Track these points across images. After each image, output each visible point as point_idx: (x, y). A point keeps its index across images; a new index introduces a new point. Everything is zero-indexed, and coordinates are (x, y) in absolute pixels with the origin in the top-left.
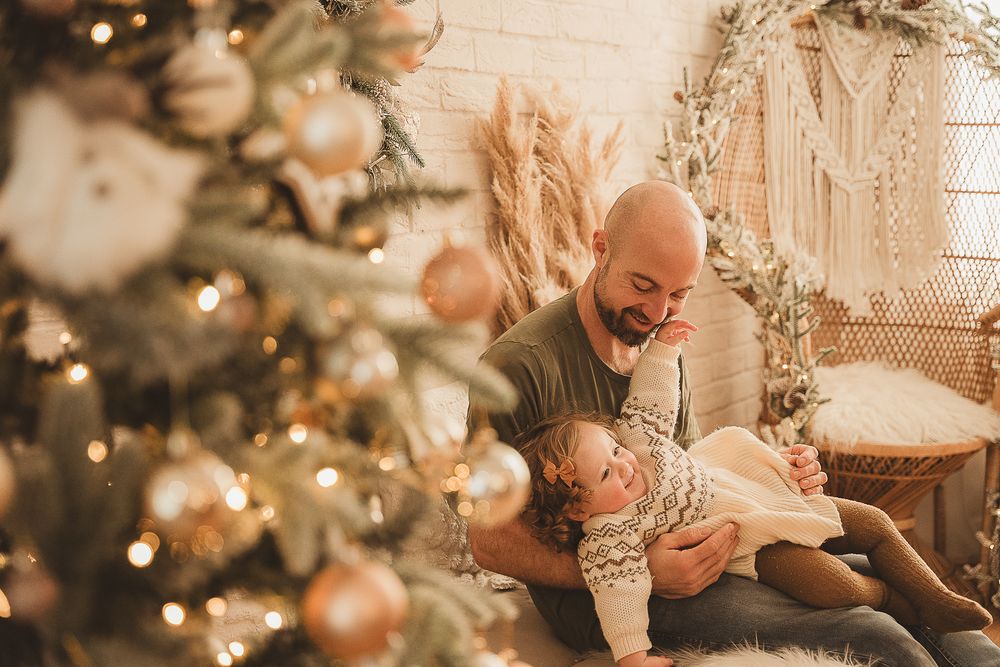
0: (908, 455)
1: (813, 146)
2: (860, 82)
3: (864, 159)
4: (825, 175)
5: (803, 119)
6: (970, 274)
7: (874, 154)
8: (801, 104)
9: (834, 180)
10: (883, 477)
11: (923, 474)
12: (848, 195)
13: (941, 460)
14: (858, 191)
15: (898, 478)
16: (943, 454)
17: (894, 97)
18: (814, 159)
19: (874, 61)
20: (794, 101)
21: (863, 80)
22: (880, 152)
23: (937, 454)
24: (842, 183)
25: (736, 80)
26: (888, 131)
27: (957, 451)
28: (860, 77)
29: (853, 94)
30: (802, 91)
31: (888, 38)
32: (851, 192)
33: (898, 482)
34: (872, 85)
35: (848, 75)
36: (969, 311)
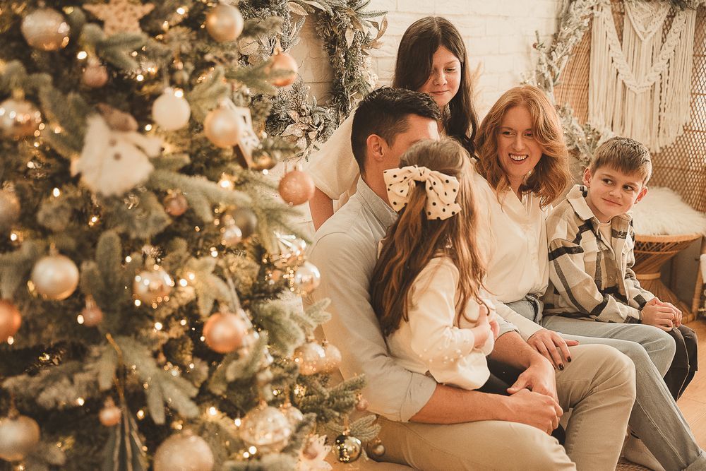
0: (658, 241)
1: (617, 67)
2: (646, 32)
3: (646, 74)
4: (623, 83)
5: (613, 52)
6: (701, 141)
7: (651, 72)
8: (612, 44)
9: (628, 86)
10: (645, 252)
11: (667, 251)
12: (636, 94)
13: (677, 244)
14: (642, 93)
15: (652, 253)
16: (679, 242)
17: (664, 40)
18: (618, 73)
19: (655, 20)
20: (609, 42)
21: (648, 30)
22: (655, 71)
23: (675, 241)
24: (632, 88)
25: (572, 33)
26: (660, 59)
27: (686, 239)
28: (646, 29)
29: (642, 38)
30: (613, 35)
31: (664, 6)
32: (637, 93)
33: (651, 255)
34: (653, 34)
35: (639, 28)
36: (699, 161)
